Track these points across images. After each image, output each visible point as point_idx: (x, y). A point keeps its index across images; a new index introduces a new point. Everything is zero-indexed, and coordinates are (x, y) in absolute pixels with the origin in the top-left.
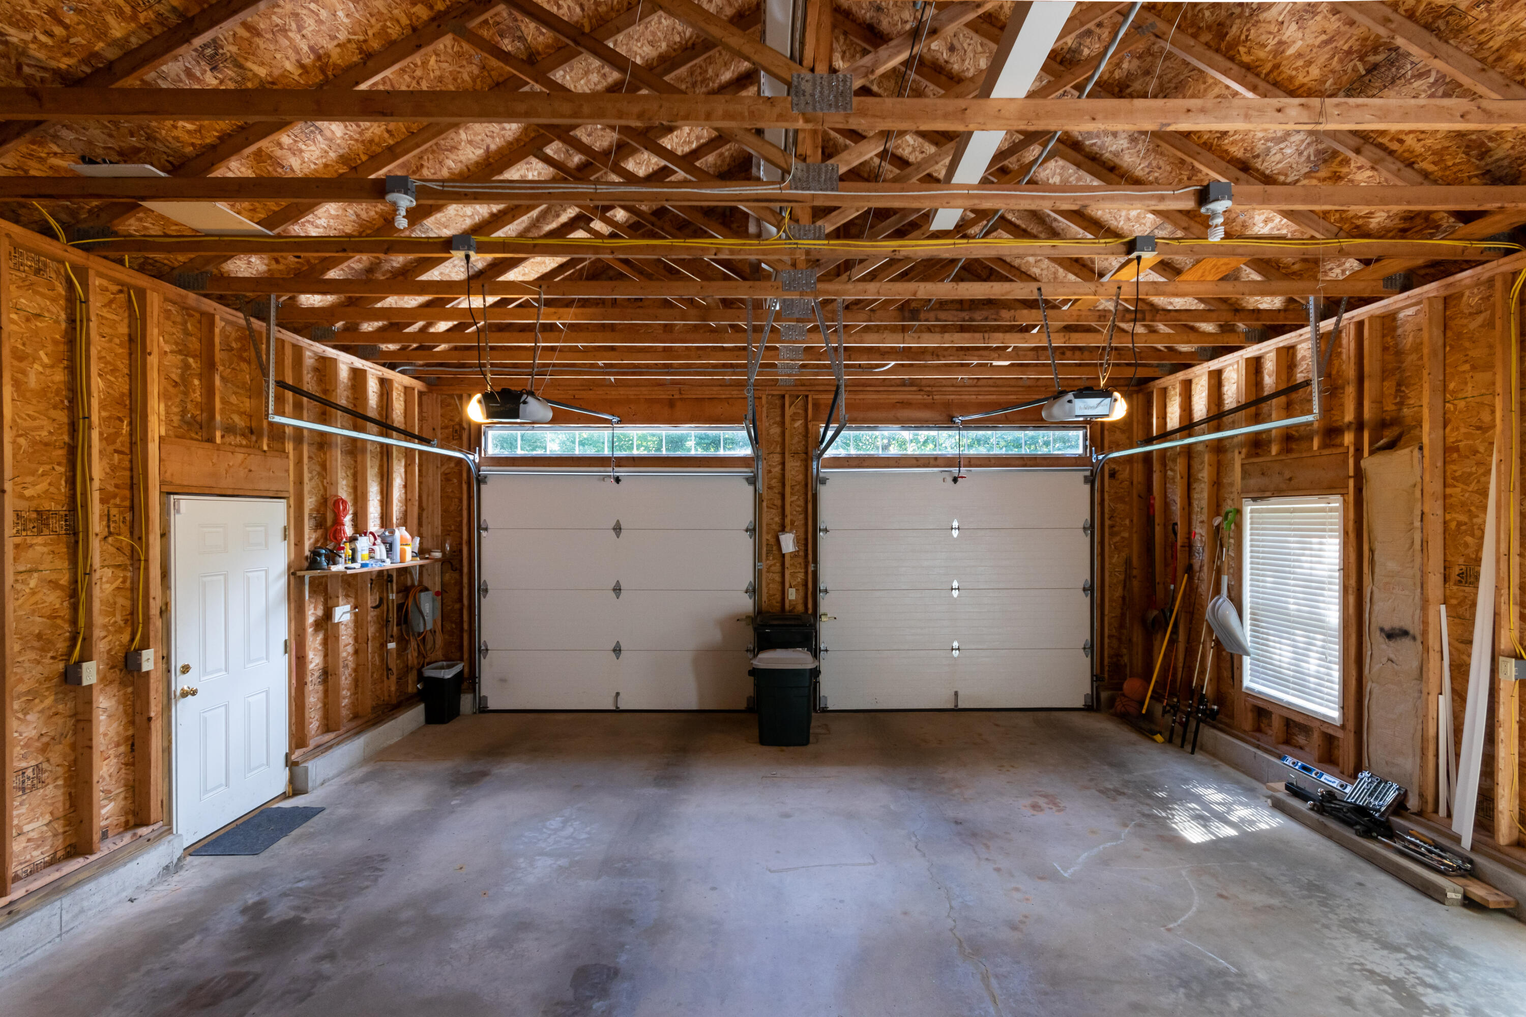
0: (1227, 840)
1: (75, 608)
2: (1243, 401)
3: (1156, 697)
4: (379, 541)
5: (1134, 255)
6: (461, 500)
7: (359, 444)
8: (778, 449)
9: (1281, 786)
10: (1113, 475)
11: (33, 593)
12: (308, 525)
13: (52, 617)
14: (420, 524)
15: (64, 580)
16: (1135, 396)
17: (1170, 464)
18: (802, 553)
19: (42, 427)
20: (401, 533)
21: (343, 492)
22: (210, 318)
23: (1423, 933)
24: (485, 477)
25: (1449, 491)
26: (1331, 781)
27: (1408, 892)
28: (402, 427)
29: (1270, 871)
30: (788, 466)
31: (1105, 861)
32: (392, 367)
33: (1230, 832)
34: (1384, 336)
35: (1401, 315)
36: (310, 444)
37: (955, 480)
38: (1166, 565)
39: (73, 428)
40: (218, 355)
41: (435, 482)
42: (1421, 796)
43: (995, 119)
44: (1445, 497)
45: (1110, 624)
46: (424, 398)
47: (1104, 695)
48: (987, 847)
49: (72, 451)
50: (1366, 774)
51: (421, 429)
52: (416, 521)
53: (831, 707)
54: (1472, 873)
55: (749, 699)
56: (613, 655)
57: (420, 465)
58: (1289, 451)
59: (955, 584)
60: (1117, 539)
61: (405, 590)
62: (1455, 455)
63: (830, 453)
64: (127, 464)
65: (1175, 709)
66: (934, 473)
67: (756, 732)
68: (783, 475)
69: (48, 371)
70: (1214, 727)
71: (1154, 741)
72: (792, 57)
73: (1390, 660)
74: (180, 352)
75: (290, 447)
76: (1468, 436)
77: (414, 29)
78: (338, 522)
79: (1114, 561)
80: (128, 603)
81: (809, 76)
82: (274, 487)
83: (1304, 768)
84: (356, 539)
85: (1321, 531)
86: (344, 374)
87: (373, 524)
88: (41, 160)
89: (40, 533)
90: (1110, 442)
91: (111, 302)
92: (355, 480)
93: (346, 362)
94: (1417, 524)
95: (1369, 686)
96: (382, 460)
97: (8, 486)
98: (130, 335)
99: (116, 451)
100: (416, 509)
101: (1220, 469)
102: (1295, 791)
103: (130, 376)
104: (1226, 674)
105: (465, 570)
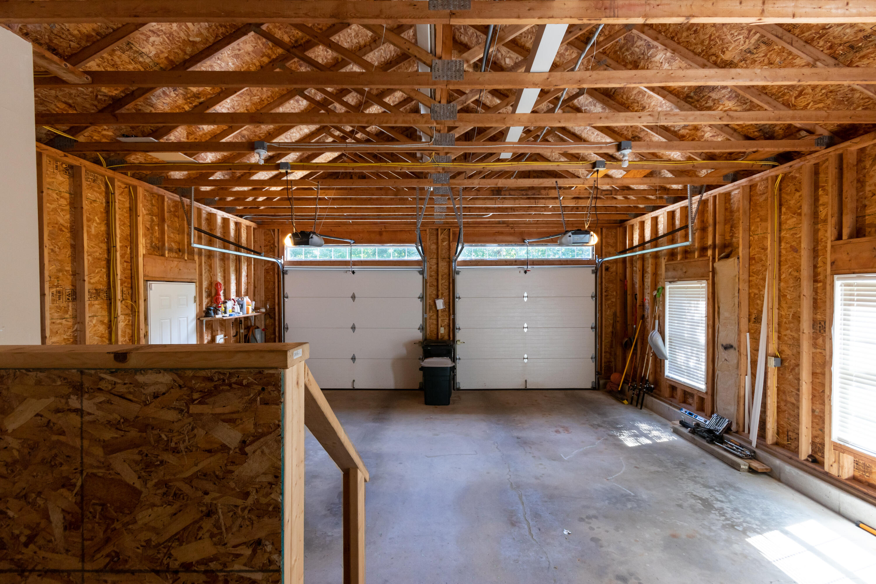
0: (647, 445)
1: (110, 333)
2: (666, 232)
3: (626, 382)
4: (236, 303)
5: (596, 169)
6: (274, 283)
7: (226, 255)
8: (435, 257)
9: (678, 422)
10: (607, 269)
11: (95, 326)
12: (204, 295)
13: (101, 337)
14: (254, 295)
15: (106, 320)
16: (618, 229)
17: (634, 263)
18: (447, 310)
19: (97, 251)
20: (246, 299)
21: (220, 280)
22: (163, 197)
23: (725, 482)
24: (287, 271)
25: (751, 278)
26: (701, 419)
27: (725, 466)
28: (245, 246)
29: (662, 458)
30: (440, 265)
31: (585, 454)
32: (241, 216)
33: (648, 442)
34: (726, 203)
35: (733, 193)
36: (205, 256)
37: (525, 272)
38: (633, 315)
39: (109, 251)
40: (166, 215)
41: (262, 274)
42: (737, 424)
43: (518, 122)
44: (749, 281)
45: (605, 346)
46: (256, 231)
47: (602, 382)
48: (531, 447)
49: (108, 261)
50: (715, 415)
51: (254, 246)
52: (252, 293)
53: (462, 388)
54: (754, 457)
55: (420, 383)
56: (351, 361)
57: (254, 265)
58: (686, 258)
59: (526, 325)
60: (609, 302)
61: (248, 328)
62: (753, 261)
63: (461, 258)
64: (129, 267)
65: (634, 389)
66: (515, 269)
67: (423, 399)
68: (438, 270)
69: (99, 226)
70: (652, 396)
71: (623, 403)
72: (431, 97)
73: (726, 360)
74: (150, 214)
75: (196, 258)
76: (759, 253)
77: (262, 67)
78: (217, 294)
79: (608, 313)
80: (130, 332)
81: (438, 105)
82: (190, 277)
83: (690, 414)
84: (226, 302)
85: (697, 298)
86: (219, 220)
87: (233, 295)
88: (99, 132)
89: (96, 299)
90: (606, 252)
91: (122, 192)
92: (224, 273)
93: (220, 214)
94: (737, 294)
95: (717, 372)
96: (236, 263)
97: (86, 278)
98: (130, 207)
99: (125, 261)
100: (252, 287)
101: (657, 266)
102: (684, 424)
103: (130, 226)
104: (658, 370)
105: (277, 318)
